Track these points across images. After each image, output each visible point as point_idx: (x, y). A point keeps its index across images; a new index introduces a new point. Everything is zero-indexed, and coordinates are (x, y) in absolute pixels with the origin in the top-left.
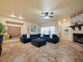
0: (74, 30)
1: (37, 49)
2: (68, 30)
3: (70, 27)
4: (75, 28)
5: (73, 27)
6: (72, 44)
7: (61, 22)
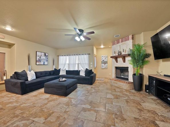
0: (117, 62)
1: (64, 99)
2: (107, 62)
3: (111, 57)
4: (118, 59)
5: (116, 58)
6: (115, 82)
7: (97, 49)
